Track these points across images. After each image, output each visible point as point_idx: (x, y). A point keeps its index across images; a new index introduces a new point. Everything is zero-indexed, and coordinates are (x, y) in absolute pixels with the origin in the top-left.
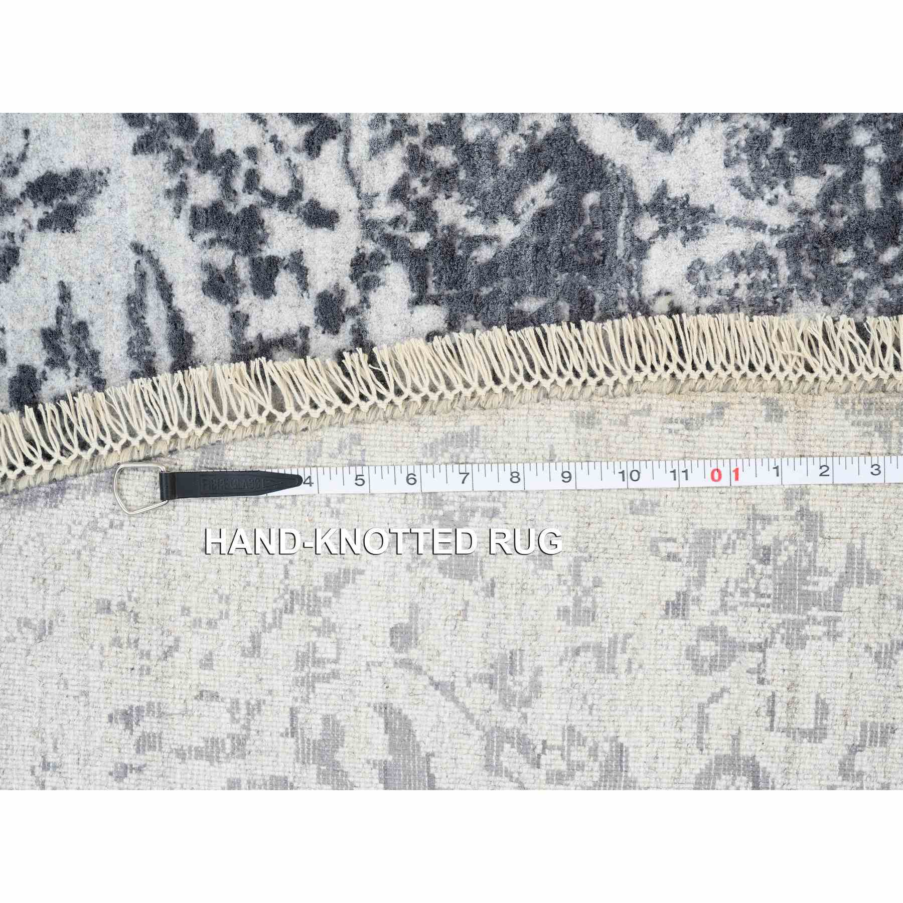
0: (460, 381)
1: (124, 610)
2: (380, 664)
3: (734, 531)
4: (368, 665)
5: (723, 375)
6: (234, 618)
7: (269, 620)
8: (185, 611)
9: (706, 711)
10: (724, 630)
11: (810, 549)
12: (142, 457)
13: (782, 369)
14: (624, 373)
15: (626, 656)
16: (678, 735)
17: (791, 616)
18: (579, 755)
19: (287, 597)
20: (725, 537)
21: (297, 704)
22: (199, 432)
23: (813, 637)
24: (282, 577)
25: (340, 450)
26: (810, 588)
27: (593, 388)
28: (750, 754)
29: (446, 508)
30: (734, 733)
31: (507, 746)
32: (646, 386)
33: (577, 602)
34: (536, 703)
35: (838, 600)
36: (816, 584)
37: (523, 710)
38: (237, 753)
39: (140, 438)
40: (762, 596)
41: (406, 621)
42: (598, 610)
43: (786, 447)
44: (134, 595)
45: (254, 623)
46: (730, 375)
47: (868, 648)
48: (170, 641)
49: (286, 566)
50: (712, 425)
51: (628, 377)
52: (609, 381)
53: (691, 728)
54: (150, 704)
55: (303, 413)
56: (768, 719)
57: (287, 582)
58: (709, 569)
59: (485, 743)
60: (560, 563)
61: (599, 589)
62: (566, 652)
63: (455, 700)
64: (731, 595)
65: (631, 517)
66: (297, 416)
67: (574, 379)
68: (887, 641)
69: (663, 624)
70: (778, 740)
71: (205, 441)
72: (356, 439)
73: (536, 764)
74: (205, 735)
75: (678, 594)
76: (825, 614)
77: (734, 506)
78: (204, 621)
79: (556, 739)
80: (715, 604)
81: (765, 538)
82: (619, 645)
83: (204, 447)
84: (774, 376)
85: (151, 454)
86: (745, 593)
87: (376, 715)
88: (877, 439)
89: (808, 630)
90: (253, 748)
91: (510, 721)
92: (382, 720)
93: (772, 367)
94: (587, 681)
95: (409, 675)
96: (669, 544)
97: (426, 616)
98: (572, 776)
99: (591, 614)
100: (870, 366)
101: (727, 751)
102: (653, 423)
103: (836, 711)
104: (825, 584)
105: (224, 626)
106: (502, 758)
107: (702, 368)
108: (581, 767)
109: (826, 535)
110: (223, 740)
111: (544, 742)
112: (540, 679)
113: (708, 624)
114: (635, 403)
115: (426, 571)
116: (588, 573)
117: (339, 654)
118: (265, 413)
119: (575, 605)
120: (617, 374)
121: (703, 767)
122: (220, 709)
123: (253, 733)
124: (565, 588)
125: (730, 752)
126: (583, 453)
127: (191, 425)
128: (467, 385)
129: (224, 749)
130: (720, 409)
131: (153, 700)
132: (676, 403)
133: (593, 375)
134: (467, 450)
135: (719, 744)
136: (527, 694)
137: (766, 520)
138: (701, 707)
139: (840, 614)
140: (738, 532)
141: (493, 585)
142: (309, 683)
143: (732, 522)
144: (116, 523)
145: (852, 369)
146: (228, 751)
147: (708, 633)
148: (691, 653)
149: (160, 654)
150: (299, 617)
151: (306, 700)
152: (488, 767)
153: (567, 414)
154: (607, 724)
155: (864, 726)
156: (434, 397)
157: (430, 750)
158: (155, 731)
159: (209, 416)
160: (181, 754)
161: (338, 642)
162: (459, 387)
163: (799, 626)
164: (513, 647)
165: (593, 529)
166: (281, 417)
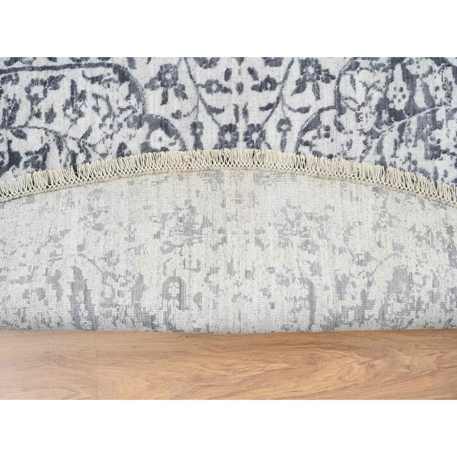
0: (98, 174)
1: (2, 241)
2: (74, 255)
3: (172, 213)
4: (70, 255)
5: (167, 168)
6: (33, 244)
7: (43, 244)
8: (20, 242)
9: (166, 264)
10: (170, 242)
11: (193, 217)
12: (12, 199)
13: (182, 166)
14: (140, 169)
15: (143, 250)
16: (158, 271)
17: (189, 237)
18: (130, 278)
19: (49, 238)
20: (169, 215)
21: (48, 267)
22: (28, 192)
23: (195, 243)
24: (48, 232)
25: (66, 195)
26: (194, 229)
27: (132, 174)
28: (179, 276)
29: (94, 211)
30: (174, 270)
31: (109, 277)
32: (146, 173)
33: (130, 236)
34: (118, 264)
35: (201, 232)
36: (195, 227)
37: (114, 266)
38: (29, 281)
39: (12, 194)
40: (181, 231)
41: (82, 243)
42: (136, 238)
43: (184, 188)
44: (5, 238)
45: (39, 245)
46: (169, 168)
47: (210, 245)
48: (14, 250)
49: (49, 229)
50: (164, 183)
51: (142, 170)
52: (136, 172)
53: (161, 269)
54: (5, 267)
55: (56, 185)
56: (183, 266)
57: (49, 234)
58: (166, 225)
59: (102, 276)
60: (125, 225)
61: (136, 232)
62: (126, 250)
63: (95, 264)
64: (172, 232)
65: (144, 210)
66: (54, 186)
67: (127, 172)
68: (216, 243)
69: (153, 240)
70: (186, 272)
71: (29, 194)
72: (70, 192)
73: (117, 281)
74: (20, 276)
75: (158, 232)
76: (198, 236)
77: (171, 206)
78: (25, 245)
79: (123, 274)
80: (168, 235)
81: (180, 215)
82: (141, 247)
83: (29, 196)
84: (180, 168)
85: (14, 198)
86: (176, 231)
87: (71, 269)
88: (209, 184)
89: (194, 241)
90: (34, 279)
91: (110, 270)
92: (73, 271)
93: (179, 165)
94: (132, 257)
95: (82, 258)
96: (154, 218)
97: (88, 242)
98: (127, 284)
99: (134, 239)
100: (206, 163)
101: (172, 275)
102: (149, 183)
103: (203, 264)
104: (197, 227)
105: (30, 246)
106: (107, 280)
107: (161, 166)
108: (130, 281)
109: (197, 213)
110: (25, 277)
111: (119, 275)
112: (119, 257)
113: (166, 240)
114: (143, 177)
115: (88, 229)
116: (133, 227)
117: (62, 253)
118: (46, 186)
119: (129, 236)
120: (138, 169)
121: (165, 280)
122: (25, 269)
123: (34, 275)
124: (126, 232)
125: (173, 276)
126: (130, 193)
127: (26, 190)
128: (99, 175)
129: (25, 279)
130: (166, 178)
131: (6, 266)
132: (154, 177)
133: (132, 170)
134: (100, 194)
135: (170, 273)
136: (115, 262)
137: (180, 209)
138: (164, 263)
139: (202, 235)
140: (173, 213)
141: (107, 232)
142: (53, 261)
143: (172, 211)
144: (3, 217)
145: (201, 164)
146: (26, 280)
147: (166, 243)
148: (161, 248)
149: (10, 253)
150: (52, 243)
151: (51, 266)
152: (103, 282)
153: (126, 182)
154: (138, 269)
155: (211, 268)
156: (90, 179)
157: (86, 278)
158: (5, 275)
159: (31, 188)
160: (12, 282)
161: (62, 250)
162: (97, 176)
163: (191, 240)
164: (111, 250)
165: (134, 215)
166: (50, 187)
